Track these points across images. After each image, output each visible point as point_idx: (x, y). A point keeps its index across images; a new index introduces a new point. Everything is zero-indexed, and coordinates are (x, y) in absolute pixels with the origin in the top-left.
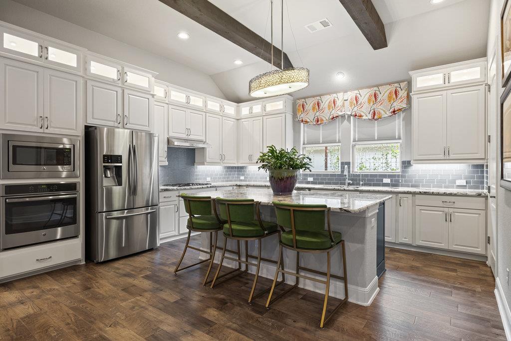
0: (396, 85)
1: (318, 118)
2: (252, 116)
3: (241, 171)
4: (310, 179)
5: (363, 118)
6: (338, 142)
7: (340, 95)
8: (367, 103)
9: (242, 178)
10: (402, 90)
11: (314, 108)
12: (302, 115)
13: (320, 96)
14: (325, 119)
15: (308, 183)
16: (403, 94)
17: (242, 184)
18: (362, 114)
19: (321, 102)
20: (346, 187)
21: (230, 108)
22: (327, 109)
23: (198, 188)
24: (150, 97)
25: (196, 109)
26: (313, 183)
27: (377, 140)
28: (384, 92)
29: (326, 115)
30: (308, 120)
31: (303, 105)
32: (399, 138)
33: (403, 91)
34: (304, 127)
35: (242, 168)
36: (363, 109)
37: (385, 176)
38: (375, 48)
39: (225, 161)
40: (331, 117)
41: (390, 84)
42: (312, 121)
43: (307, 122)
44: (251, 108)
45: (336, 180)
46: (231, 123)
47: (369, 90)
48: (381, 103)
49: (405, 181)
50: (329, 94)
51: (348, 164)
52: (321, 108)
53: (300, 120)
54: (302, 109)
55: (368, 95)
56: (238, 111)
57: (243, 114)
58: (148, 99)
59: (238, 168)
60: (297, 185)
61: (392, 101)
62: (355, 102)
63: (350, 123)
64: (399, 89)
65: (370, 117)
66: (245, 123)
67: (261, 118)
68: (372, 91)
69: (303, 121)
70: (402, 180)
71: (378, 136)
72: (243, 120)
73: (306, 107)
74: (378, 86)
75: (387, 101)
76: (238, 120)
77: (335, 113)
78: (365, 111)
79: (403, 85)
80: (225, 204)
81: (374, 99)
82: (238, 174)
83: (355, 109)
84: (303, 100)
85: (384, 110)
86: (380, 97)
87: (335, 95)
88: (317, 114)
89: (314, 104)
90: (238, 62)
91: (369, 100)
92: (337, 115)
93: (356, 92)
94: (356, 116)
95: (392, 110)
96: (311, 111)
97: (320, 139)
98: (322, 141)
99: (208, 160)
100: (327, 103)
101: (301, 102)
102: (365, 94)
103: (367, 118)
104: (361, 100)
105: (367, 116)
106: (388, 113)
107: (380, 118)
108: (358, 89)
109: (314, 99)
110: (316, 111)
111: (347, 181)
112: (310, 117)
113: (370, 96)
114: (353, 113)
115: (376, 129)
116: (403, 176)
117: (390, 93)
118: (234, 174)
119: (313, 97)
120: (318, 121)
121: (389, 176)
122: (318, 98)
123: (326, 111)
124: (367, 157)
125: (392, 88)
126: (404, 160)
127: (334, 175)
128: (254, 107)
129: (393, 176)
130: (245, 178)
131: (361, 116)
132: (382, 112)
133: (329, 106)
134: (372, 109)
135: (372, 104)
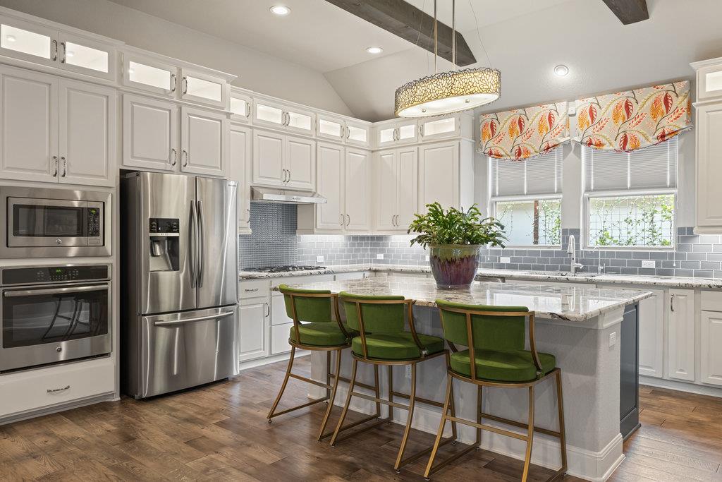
0: (667, 87)
1: (520, 149)
2: (398, 145)
3: (378, 245)
4: (505, 260)
6: (558, 193)
7: (562, 107)
8: (611, 120)
9: (380, 256)
10: (677, 96)
11: (512, 131)
12: (491, 144)
13: (523, 107)
14: (532, 151)
15: (501, 266)
16: (679, 103)
17: (380, 268)
18: (603, 141)
19: (526, 120)
20: (571, 276)
21: (359, 132)
22: (537, 131)
23: (303, 275)
24: (223, 117)
25: (299, 134)
26: (510, 267)
27: (631, 189)
28: (644, 101)
29: (534, 143)
30: (502, 153)
31: (492, 125)
32: (673, 186)
33: (680, 98)
34: (494, 165)
35: (380, 238)
36: (603, 132)
37: (645, 256)
38: (625, 22)
39: (350, 227)
40: (543, 147)
41: (655, 85)
42: (509, 153)
43: (499, 155)
44: (397, 132)
45: (553, 261)
46: (361, 157)
47: (614, 96)
48: (638, 120)
49: (684, 265)
50: (540, 104)
51: (576, 232)
52: (525, 130)
53: (486, 151)
54: (490, 132)
55: (612, 108)
56: (373, 136)
57: (382, 141)
58: (221, 121)
59: (373, 238)
60: (480, 271)
61: (660, 118)
62: (589, 118)
63: (580, 158)
64: (673, 95)
65: (617, 145)
66: (386, 157)
67: (416, 148)
68: (620, 98)
69: (491, 154)
70: (677, 263)
71: (631, 181)
72: (381, 152)
73: (498, 129)
74: (632, 89)
75: (649, 117)
76: (373, 152)
77: (551, 139)
78: (609, 135)
79: (679, 87)
80: (355, 303)
81: (624, 112)
82: (372, 250)
83: (590, 131)
84: (492, 115)
85: (643, 132)
86: (636, 109)
87: (551, 106)
88: (519, 141)
89: (513, 123)
90: (375, 51)
91: (616, 116)
92: (556, 143)
93: (592, 100)
94: (590, 144)
95: (659, 133)
96: (507, 135)
97: (523, 187)
98: (528, 191)
99: (319, 225)
100: (537, 120)
101: (488, 119)
102: (608, 105)
103: (611, 148)
104: (600, 114)
105: (611, 144)
106: (650, 138)
107: (636, 147)
108: (595, 95)
109: (512, 113)
110: (516, 136)
111: (574, 265)
112: (505, 146)
113: (619, 107)
114: (586, 140)
115: (629, 167)
116: (679, 256)
117: (655, 101)
118: (366, 250)
119: (511, 109)
120: (519, 155)
121: (654, 256)
122: (520, 111)
123: (536, 134)
124: (616, 219)
125: (660, 93)
126: (681, 225)
127: (550, 253)
128: (402, 128)
129: (663, 255)
130: (385, 256)
131: (600, 145)
132: (640, 137)
133: (540, 126)
134: (621, 131)
135: (621, 122)
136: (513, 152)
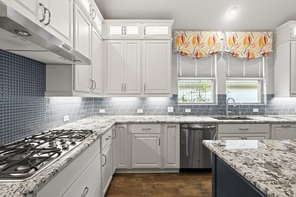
0: (265, 33)
1: (197, 52)
2: (124, 38)
3: (101, 104)
4: (188, 111)
5: (239, 56)
7: (219, 34)
8: (242, 44)
9: (102, 111)
10: (269, 37)
11: (194, 42)
12: (182, 47)
13: (200, 30)
14: (204, 54)
15: (186, 115)
16: (270, 40)
18: (239, 53)
19: (201, 38)
22: (207, 44)
26: (190, 115)
28: (257, 37)
29: (205, 50)
30: (188, 53)
35: (101, 99)
36: (239, 49)
37: (254, 107)
40: (211, 52)
41: (260, 31)
42: (192, 54)
43: (186, 54)
47: (244, 33)
49: (269, 110)
50: (209, 30)
52: (201, 43)
54: (181, 41)
55: (243, 38)
59: (96, 99)
61: (262, 46)
62: (233, 42)
65: (245, 56)
66: (115, 45)
67: (140, 41)
68: (246, 35)
69: (182, 53)
70: (267, 110)
73: (186, 40)
74: (251, 31)
75: (258, 45)
76: (103, 40)
78: (241, 51)
79: (270, 33)
81: (248, 41)
83: (233, 48)
84: (182, 32)
85: (256, 52)
86: (253, 41)
87: (214, 33)
89: (194, 38)
91: (245, 42)
93: (234, 33)
94: (233, 54)
95: (261, 53)
96: (191, 43)
97: (195, 73)
98: (197, 75)
100: (207, 38)
101: (180, 33)
102: (241, 36)
103: (242, 57)
104: (237, 40)
105: (242, 55)
107: (253, 58)
108: (236, 31)
109: (193, 33)
110: (195, 45)
112: (190, 50)
113: (245, 38)
114: (232, 52)
116: (267, 107)
118: (91, 107)
119: (193, 30)
120: (197, 55)
121: (258, 107)
122: (198, 32)
123: (206, 46)
125: (262, 35)
128: (129, 27)
130: (106, 110)
131: (237, 55)
132: (255, 53)
133: (209, 42)
134: (247, 49)
135: (247, 45)
136: (194, 54)
